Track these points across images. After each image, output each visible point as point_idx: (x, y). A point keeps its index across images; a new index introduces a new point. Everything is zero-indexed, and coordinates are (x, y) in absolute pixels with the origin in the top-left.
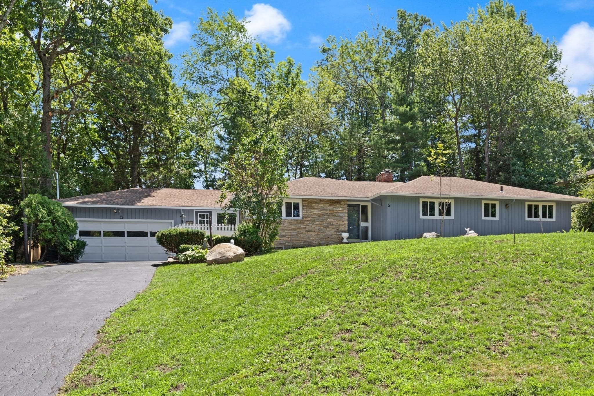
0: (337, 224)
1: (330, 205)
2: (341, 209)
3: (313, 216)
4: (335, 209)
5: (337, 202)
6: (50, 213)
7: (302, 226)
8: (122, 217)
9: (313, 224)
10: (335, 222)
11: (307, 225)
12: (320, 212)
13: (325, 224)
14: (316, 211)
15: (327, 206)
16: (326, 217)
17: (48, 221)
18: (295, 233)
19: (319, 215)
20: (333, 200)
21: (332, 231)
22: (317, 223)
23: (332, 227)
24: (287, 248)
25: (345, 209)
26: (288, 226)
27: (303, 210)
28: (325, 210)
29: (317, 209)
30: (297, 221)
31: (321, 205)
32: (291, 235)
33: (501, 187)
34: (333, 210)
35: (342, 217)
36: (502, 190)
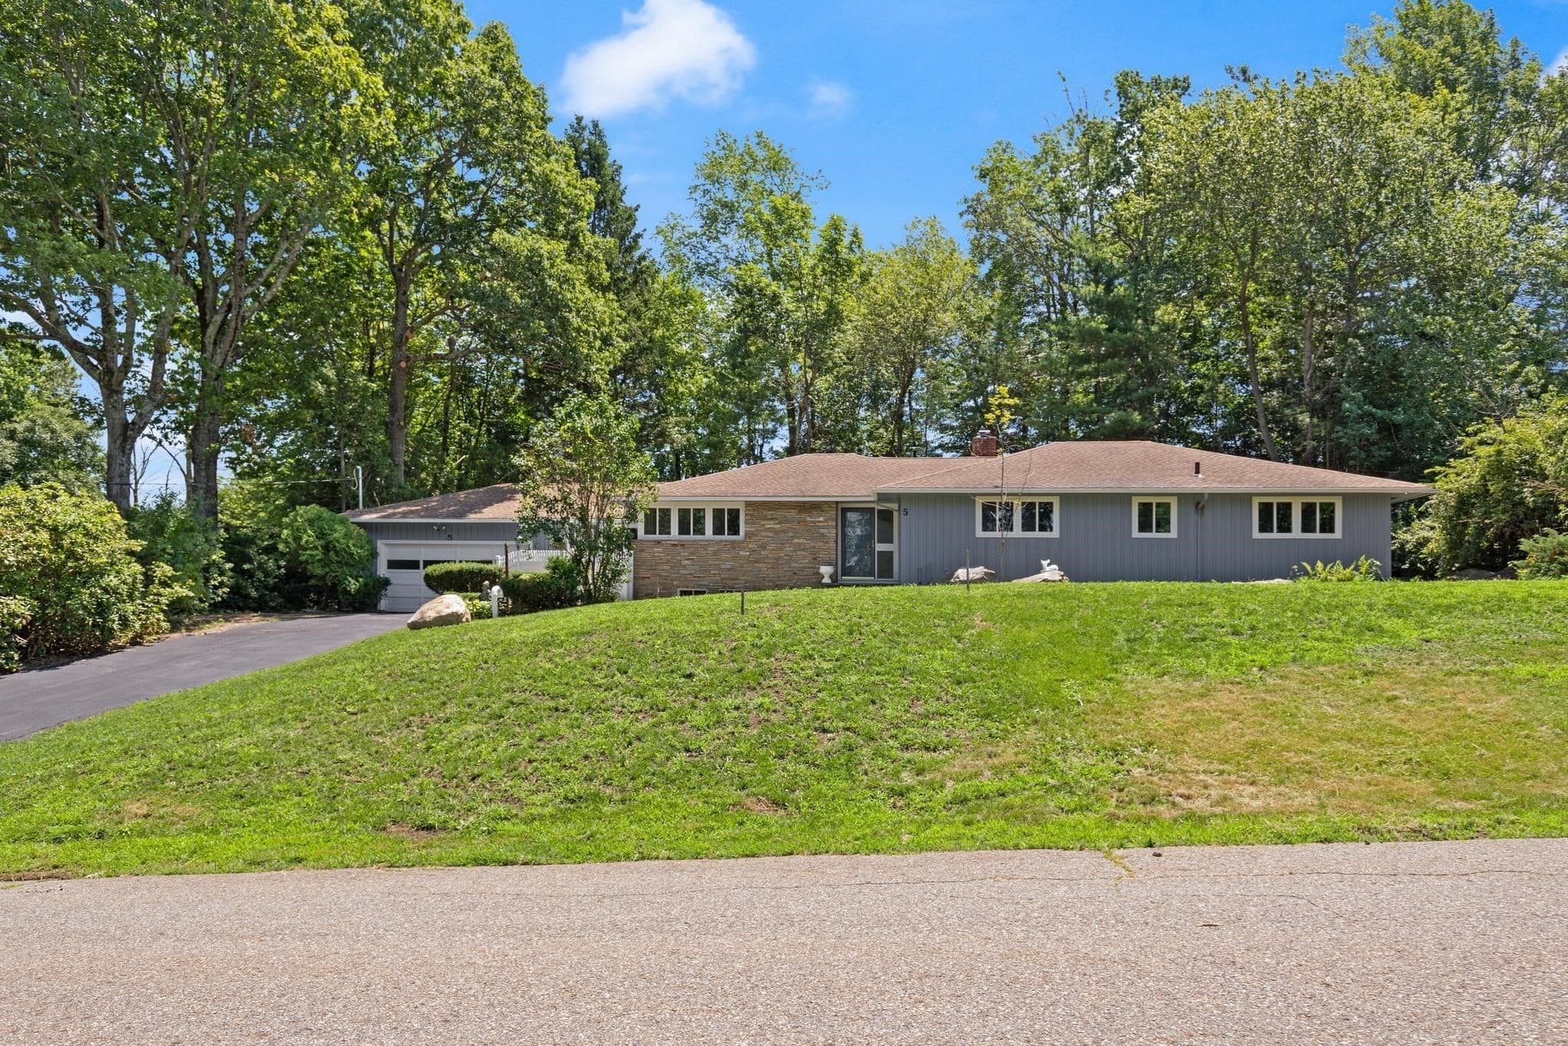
0: (814, 547)
1: (800, 512)
2: (820, 519)
3: (764, 534)
4: (809, 519)
5: (814, 507)
6: (321, 535)
7: (742, 553)
8: (450, 538)
9: (764, 548)
10: (809, 543)
11: (752, 551)
12: (778, 526)
13: (788, 549)
14: (769, 525)
15: (793, 513)
16: (790, 534)
17: (316, 548)
18: (728, 565)
19: (776, 532)
20: (805, 503)
21: (803, 561)
22: (772, 546)
23: (803, 554)
24: (713, 591)
25: (831, 519)
26: (715, 553)
27: (746, 522)
28: (789, 522)
29: (773, 520)
30: (733, 542)
31: (779, 513)
32: (721, 569)
33: (1197, 465)
34: (805, 521)
35: (823, 535)
36: (1197, 472)
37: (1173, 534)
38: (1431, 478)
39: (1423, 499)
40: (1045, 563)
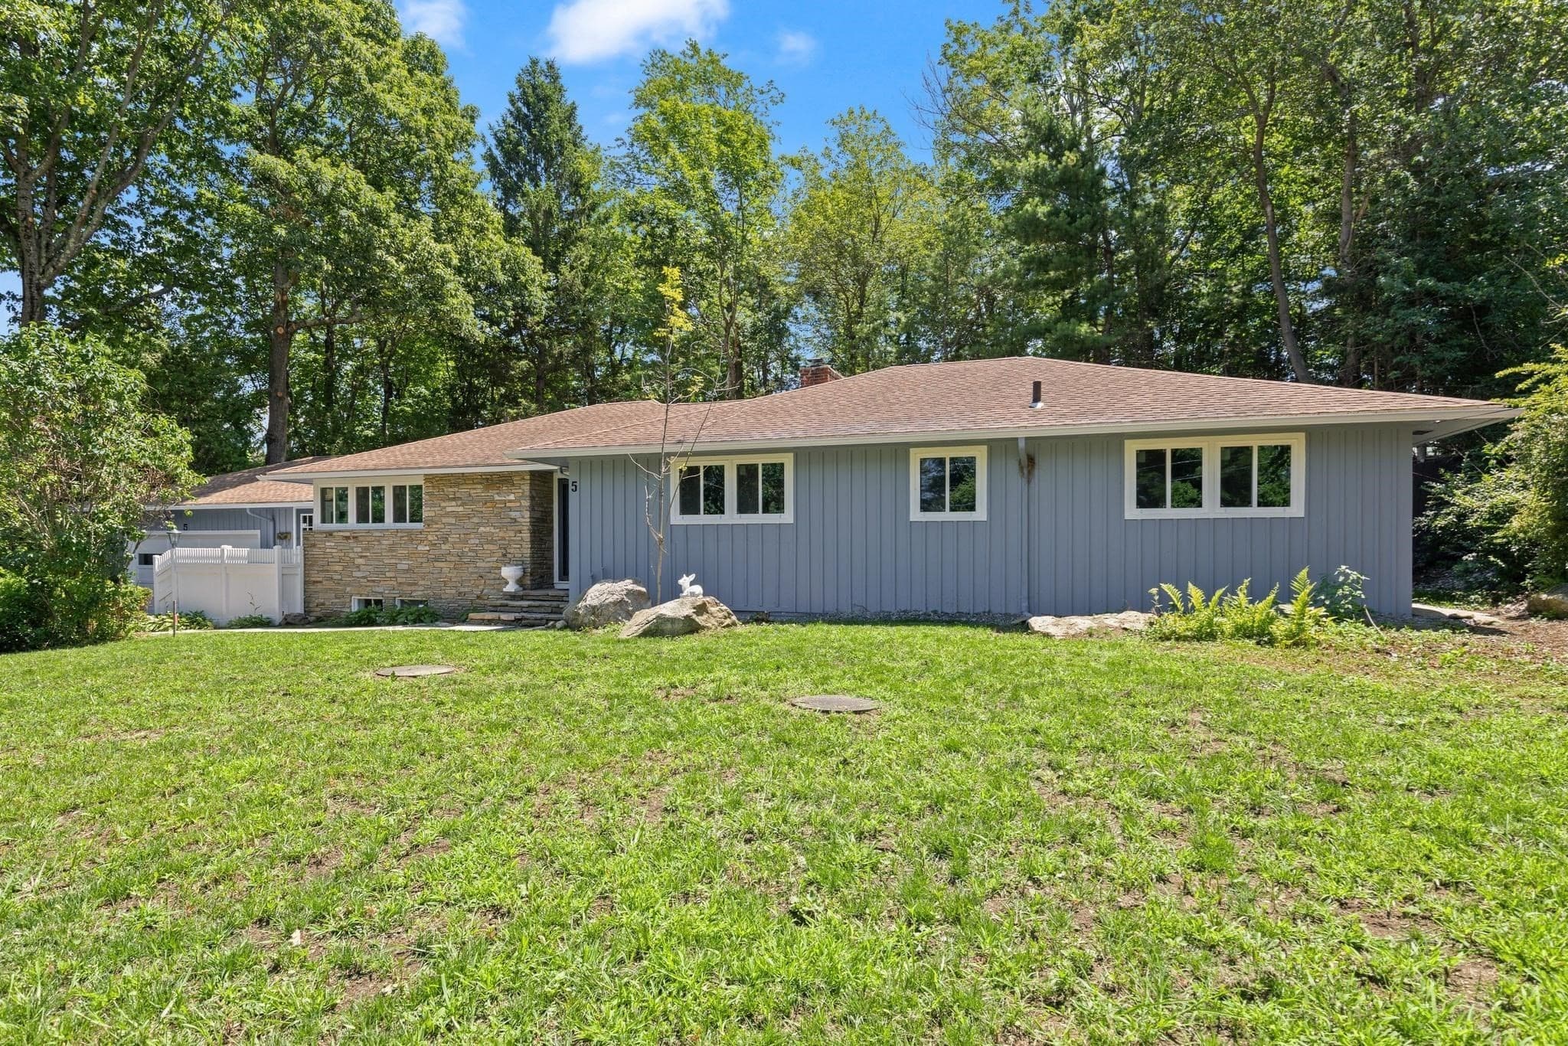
0: (503, 539)
1: (487, 488)
2: (512, 497)
3: (444, 520)
4: (497, 498)
5: (505, 480)
7: (420, 548)
9: (445, 540)
10: (498, 533)
11: (432, 544)
12: (461, 509)
13: (474, 541)
14: (451, 507)
15: (478, 490)
16: (475, 520)
18: (403, 565)
19: (456, 515)
20: (492, 474)
21: (490, 558)
22: (456, 537)
23: (491, 547)
25: (522, 497)
26: (392, 548)
27: (430, 504)
28: (473, 502)
29: (454, 499)
30: (414, 532)
31: (462, 492)
32: (397, 571)
33: (1037, 386)
34: (493, 501)
35: (515, 520)
36: (1037, 398)
37: (980, 514)
38: (1507, 389)
39: (1498, 430)
40: (685, 581)
